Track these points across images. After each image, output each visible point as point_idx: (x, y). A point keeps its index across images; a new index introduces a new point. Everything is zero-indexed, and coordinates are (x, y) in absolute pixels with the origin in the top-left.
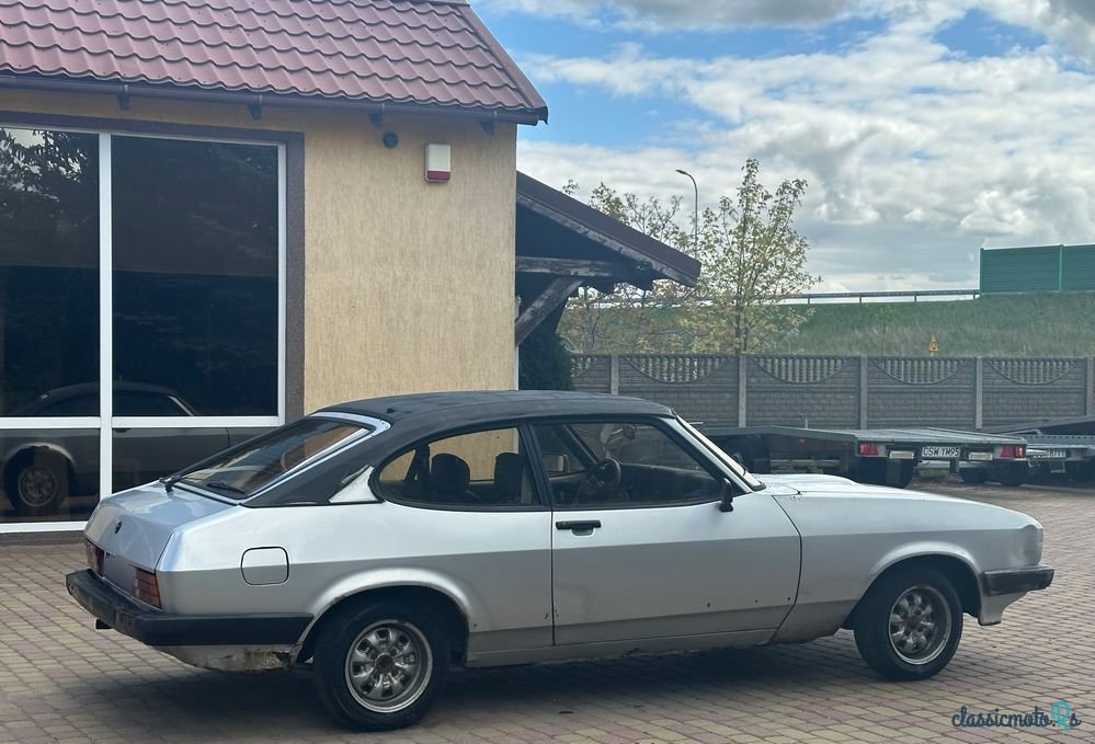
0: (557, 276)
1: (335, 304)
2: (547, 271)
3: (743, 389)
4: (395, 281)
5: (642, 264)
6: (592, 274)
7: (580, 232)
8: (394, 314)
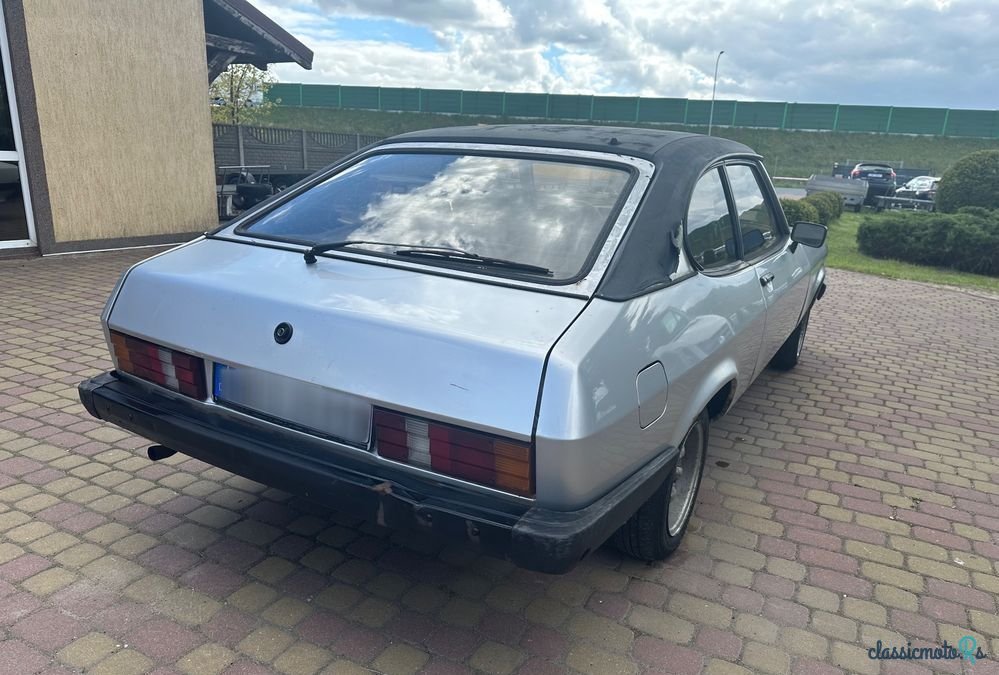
0: (218, 50)
1: (57, 50)
2: (216, 46)
3: (241, 146)
4: (110, 36)
5: (278, 47)
6: (243, 52)
8: (112, 64)
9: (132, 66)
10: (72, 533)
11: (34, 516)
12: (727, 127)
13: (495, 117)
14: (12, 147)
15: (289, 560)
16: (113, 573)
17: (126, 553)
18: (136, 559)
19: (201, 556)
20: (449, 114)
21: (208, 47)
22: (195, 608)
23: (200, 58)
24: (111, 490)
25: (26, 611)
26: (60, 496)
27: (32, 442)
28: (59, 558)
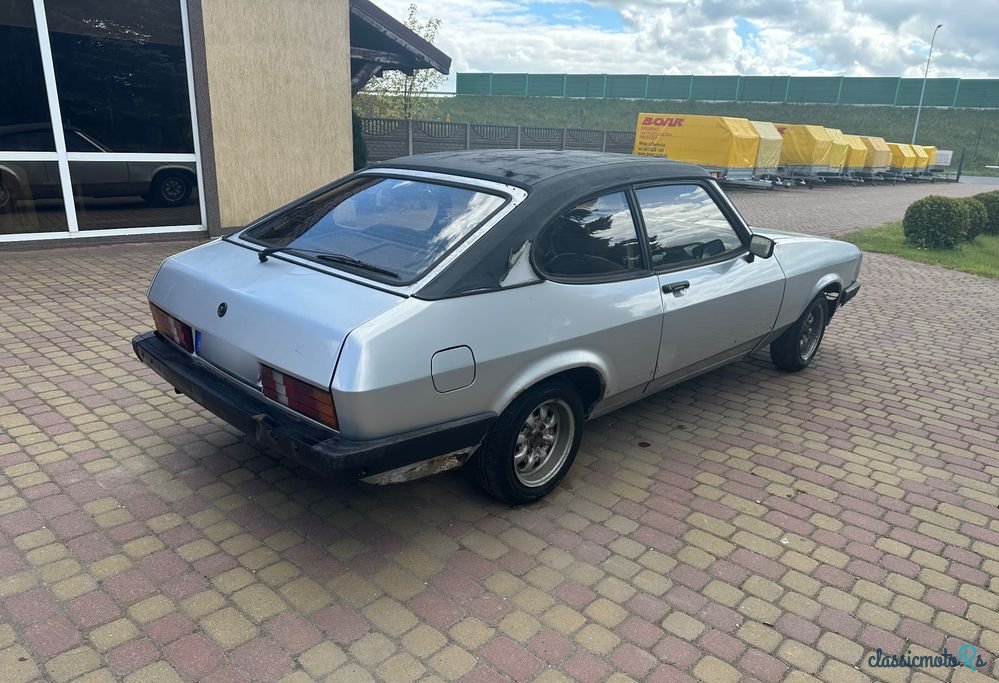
0: (367, 61)
1: (229, 71)
2: (361, 57)
3: (411, 140)
4: (271, 57)
5: (419, 56)
6: (388, 62)
7: (382, 31)
8: (271, 80)
9: (288, 82)
10: (127, 438)
11: (111, 426)
12: (946, 108)
13: (681, 101)
14: (191, 150)
15: (252, 471)
16: (139, 465)
17: (153, 455)
18: (157, 460)
19: (198, 462)
20: (633, 99)
21: (352, 59)
22: (177, 492)
23: (345, 71)
24: (166, 415)
25: (77, 480)
26: (132, 415)
27: (134, 378)
28: (112, 453)
